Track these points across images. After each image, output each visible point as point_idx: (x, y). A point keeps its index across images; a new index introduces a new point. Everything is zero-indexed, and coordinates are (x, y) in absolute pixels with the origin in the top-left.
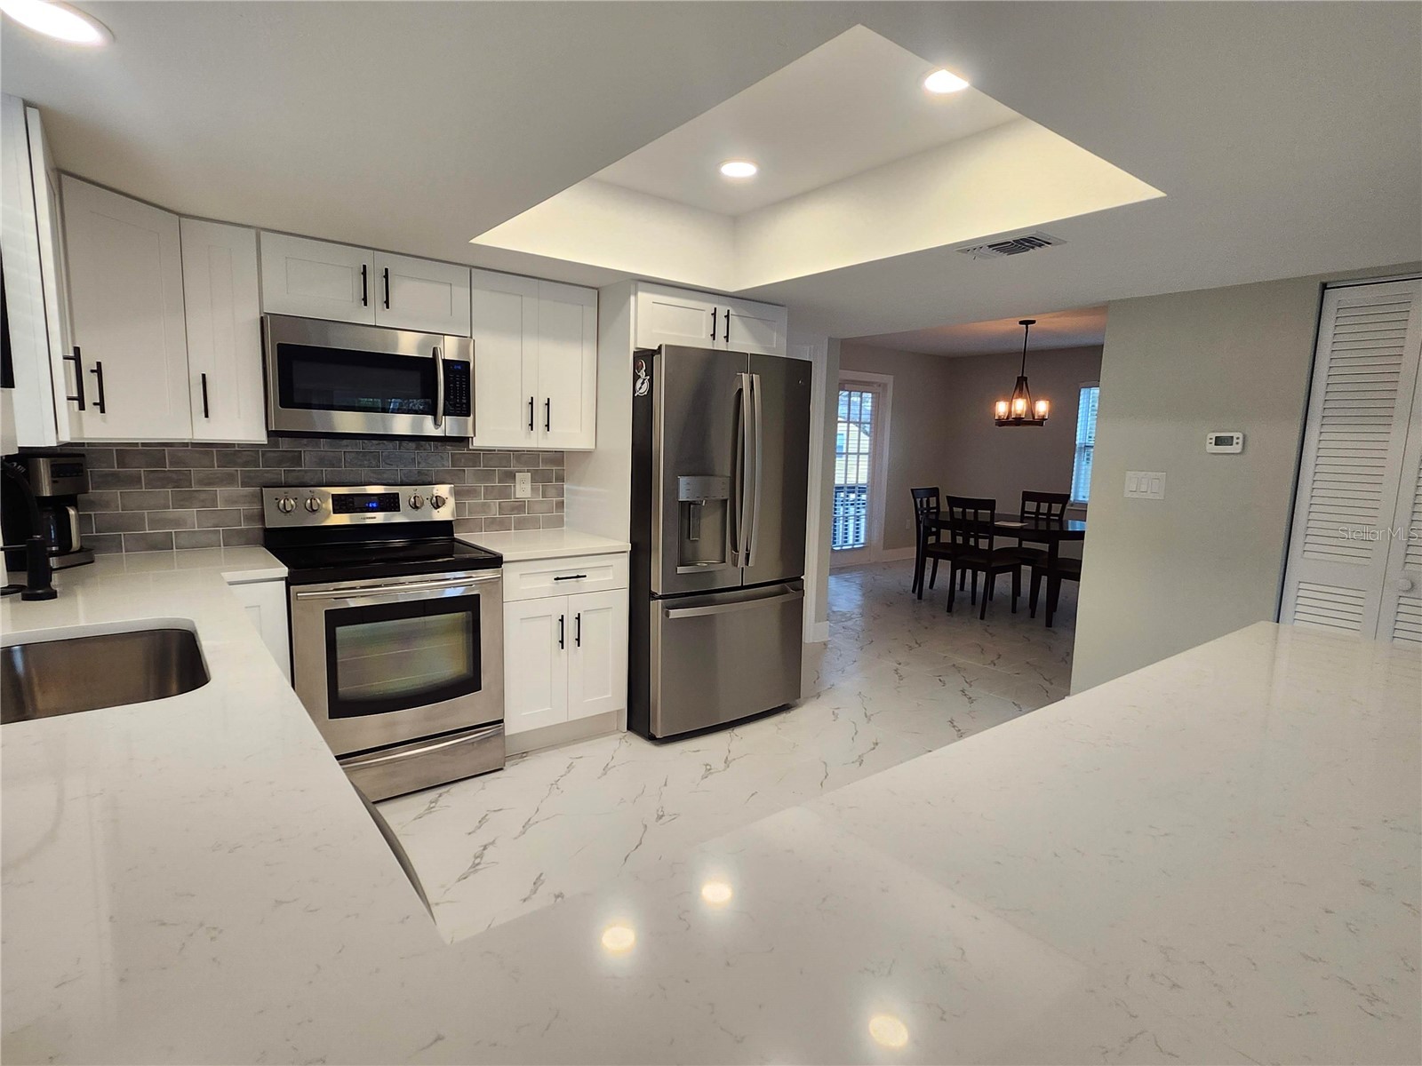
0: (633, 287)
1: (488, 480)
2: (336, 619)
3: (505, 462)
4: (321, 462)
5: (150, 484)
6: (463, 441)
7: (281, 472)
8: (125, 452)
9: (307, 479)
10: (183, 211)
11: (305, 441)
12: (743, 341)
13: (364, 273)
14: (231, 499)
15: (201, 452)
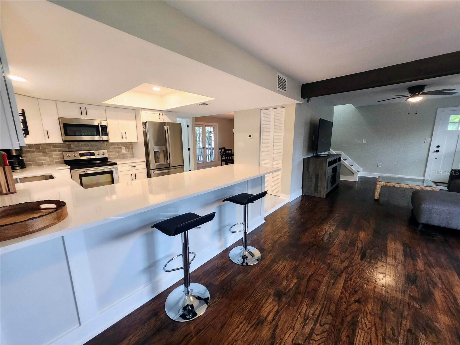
0: (141, 110)
1: (115, 149)
2: (81, 176)
3: (118, 146)
4: (76, 146)
5: (37, 152)
6: (107, 141)
7: (67, 149)
8: (30, 146)
9: (73, 150)
10: (38, 98)
11: (72, 142)
12: (167, 120)
13: (81, 109)
14: (56, 155)
15: (48, 146)
